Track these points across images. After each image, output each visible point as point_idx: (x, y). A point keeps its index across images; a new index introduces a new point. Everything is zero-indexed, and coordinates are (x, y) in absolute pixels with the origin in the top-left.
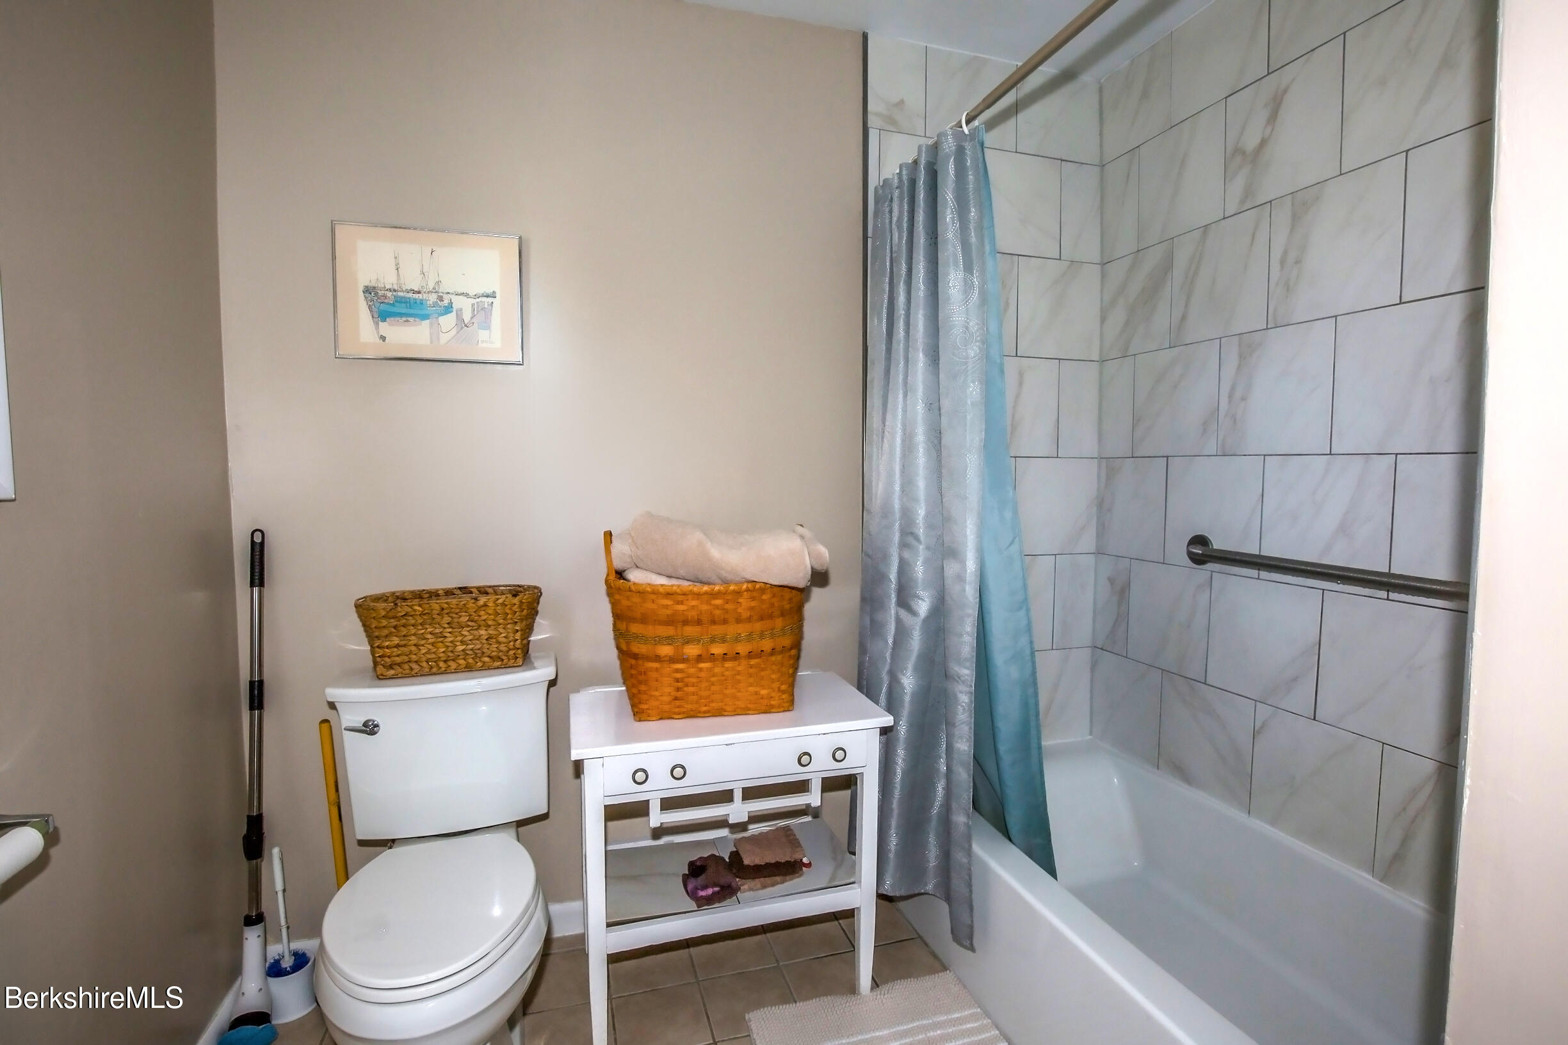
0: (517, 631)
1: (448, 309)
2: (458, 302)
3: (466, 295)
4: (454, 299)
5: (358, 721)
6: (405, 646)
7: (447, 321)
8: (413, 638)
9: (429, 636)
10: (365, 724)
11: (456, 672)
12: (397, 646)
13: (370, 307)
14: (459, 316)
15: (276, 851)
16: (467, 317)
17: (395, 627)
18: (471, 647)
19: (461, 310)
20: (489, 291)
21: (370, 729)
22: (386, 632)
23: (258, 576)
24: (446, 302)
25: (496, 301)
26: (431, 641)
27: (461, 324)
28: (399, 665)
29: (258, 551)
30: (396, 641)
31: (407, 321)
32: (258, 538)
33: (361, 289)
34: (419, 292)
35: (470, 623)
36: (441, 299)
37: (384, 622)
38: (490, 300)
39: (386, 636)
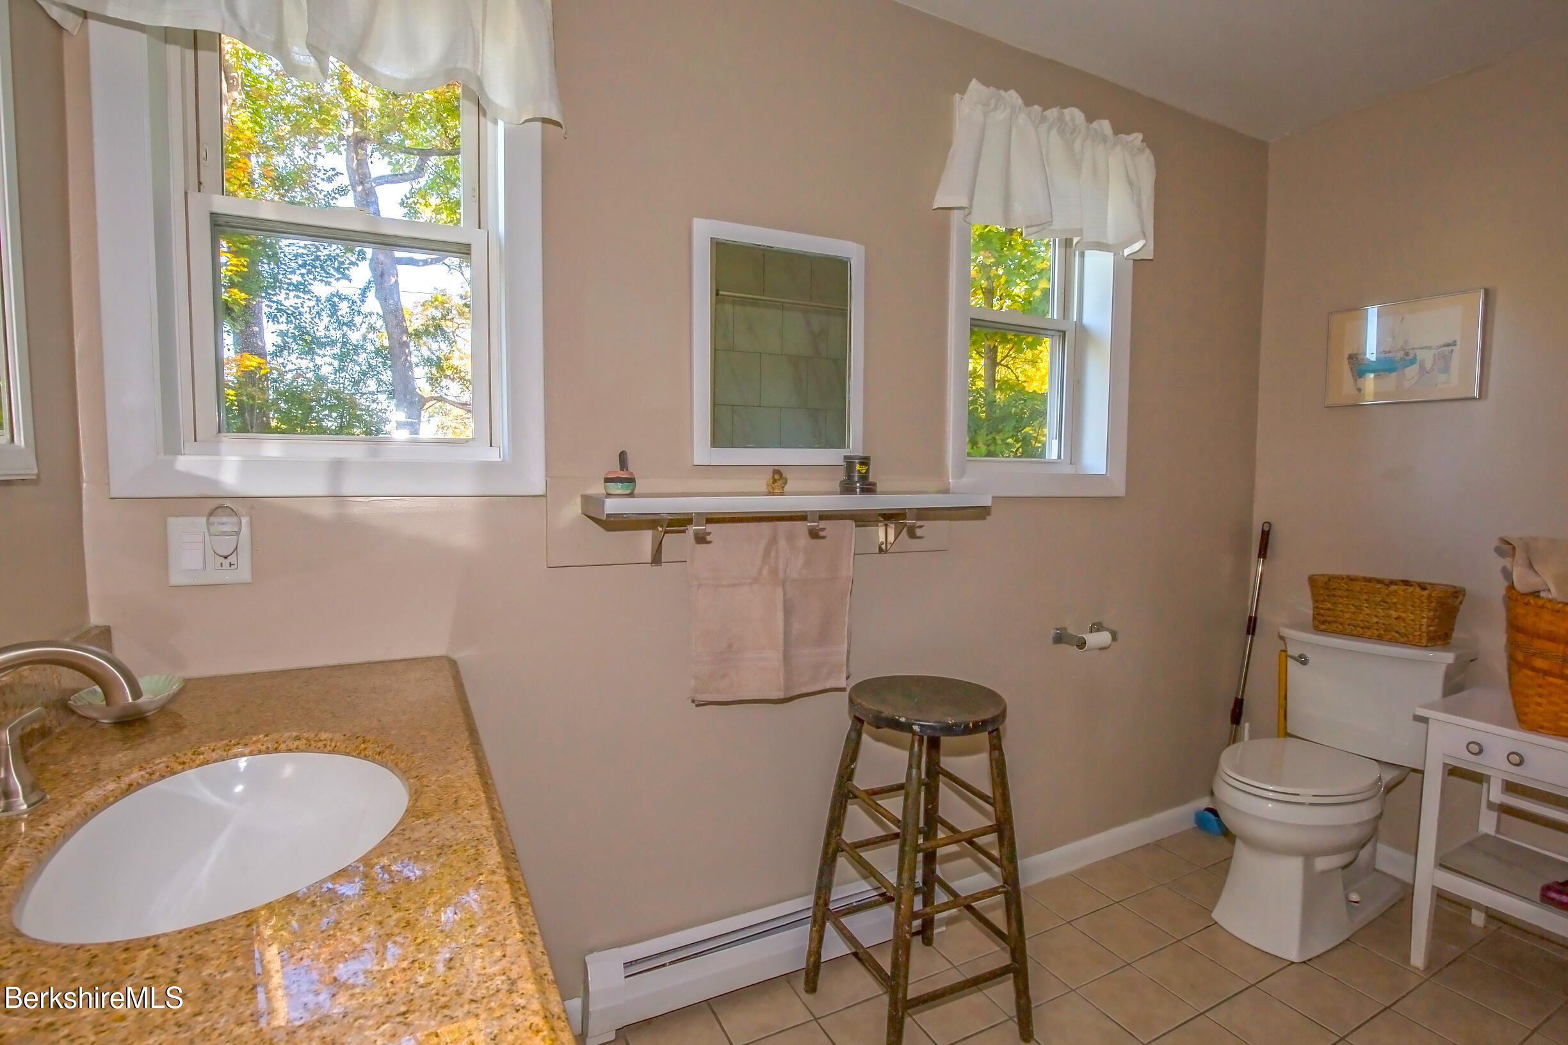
0: (1424, 618)
1: (1413, 362)
2: (1421, 355)
3: (1430, 348)
4: (1418, 352)
5: (1296, 653)
6: (1333, 610)
7: (1411, 371)
8: (1340, 606)
9: (1351, 607)
10: (1301, 656)
11: (1370, 638)
12: (1329, 609)
13: (1352, 369)
14: (1422, 367)
15: (1247, 725)
16: (1428, 366)
17: (1328, 596)
18: (1383, 621)
19: (1424, 360)
20: (1450, 341)
21: (1302, 660)
22: (1322, 598)
23: (1263, 553)
24: (1411, 357)
25: (1457, 349)
26: (1352, 610)
27: (1423, 370)
28: (1329, 623)
29: (1265, 536)
30: (1329, 605)
31: (1379, 375)
32: (1266, 529)
33: (1346, 356)
34: (1390, 352)
35: (1382, 603)
36: (1407, 354)
37: (1322, 592)
38: (1450, 348)
39: (1322, 601)
